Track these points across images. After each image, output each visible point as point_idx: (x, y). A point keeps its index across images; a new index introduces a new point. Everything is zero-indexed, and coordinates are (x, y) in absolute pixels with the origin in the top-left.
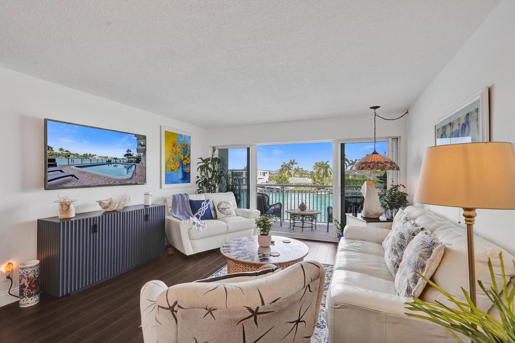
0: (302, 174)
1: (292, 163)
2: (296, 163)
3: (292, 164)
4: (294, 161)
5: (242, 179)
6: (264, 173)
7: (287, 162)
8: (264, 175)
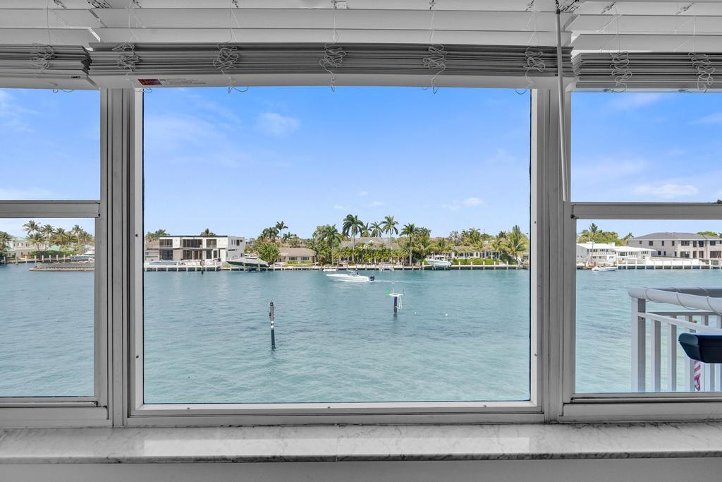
0: (295, 243)
1: (280, 226)
2: (285, 227)
3: (280, 229)
4: (283, 223)
5: (201, 251)
6: (238, 241)
7: (273, 225)
8: (238, 244)
